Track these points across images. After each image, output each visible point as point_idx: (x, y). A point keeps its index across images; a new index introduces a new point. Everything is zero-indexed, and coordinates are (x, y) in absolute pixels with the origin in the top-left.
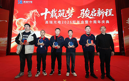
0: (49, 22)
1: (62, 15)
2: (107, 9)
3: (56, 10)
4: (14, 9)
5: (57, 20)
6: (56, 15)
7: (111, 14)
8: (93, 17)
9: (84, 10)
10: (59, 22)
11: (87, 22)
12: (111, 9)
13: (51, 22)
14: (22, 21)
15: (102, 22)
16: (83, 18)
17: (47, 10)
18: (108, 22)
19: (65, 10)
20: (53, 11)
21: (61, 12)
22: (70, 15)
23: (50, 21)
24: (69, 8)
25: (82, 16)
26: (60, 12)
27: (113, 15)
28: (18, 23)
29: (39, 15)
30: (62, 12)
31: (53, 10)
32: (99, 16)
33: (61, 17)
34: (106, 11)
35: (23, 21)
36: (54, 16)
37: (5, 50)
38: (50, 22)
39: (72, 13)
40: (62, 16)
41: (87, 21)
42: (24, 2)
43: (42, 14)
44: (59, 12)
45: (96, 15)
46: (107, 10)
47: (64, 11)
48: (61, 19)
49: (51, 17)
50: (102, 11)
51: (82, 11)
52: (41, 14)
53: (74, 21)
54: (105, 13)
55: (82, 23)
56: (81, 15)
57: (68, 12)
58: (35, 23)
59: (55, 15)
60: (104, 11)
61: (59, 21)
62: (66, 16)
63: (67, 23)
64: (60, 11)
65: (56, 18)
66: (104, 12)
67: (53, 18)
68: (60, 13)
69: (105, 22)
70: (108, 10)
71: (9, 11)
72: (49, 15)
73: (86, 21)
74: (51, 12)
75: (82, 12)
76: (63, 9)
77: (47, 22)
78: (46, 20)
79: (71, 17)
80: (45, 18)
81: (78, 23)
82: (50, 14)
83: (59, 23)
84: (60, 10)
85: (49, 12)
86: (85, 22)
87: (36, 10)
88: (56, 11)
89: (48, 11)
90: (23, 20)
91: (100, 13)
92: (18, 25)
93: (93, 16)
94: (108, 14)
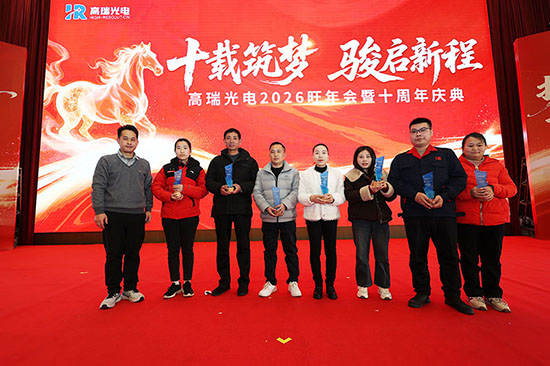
0: (204, 98)
1: (262, 67)
2: (454, 42)
3: (236, 46)
4: (50, 43)
5: (240, 90)
6: (236, 65)
7: (471, 62)
8: (393, 75)
9: (354, 44)
10: (249, 98)
11: (368, 96)
12: (473, 42)
13: (214, 99)
14: (86, 93)
15: (434, 95)
16: (351, 77)
17: (193, 44)
18: (457, 94)
19: (274, 46)
20: (223, 49)
21: (255, 54)
22: (295, 68)
23: (208, 94)
24: (291, 39)
25: (348, 73)
26: (250, 56)
27: (478, 66)
28: (66, 105)
29: (162, 68)
30: (261, 54)
31: (220, 45)
32: (421, 70)
33: (255, 74)
34: (448, 50)
35: (90, 94)
36: (226, 74)
37: (12, 222)
38: (208, 98)
39: (303, 58)
40: (261, 70)
41: (371, 92)
42: (94, 11)
43: (173, 64)
44: (246, 54)
45: (409, 66)
46: (455, 46)
47: (271, 52)
48: (255, 83)
49: (211, 77)
50: (433, 50)
51: (349, 51)
52: (168, 62)
53: (314, 94)
54: (444, 56)
55: (347, 102)
56: (343, 64)
57: (286, 52)
58: (142, 102)
59: (231, 69)
60: (441, 51)
61: (249, 93)
62: (278, 72)
63: (282, 102)
64: (252, 49)
65: (237, 80)
66: (440, 54)
67: (220, 78)
68: (253, 60)
69: (447, 95)
70: (458, 46)
71: (26, 49)
72: (202, 68)
73: (364, 92)
74: (214, 52)
75: (346, 54)
76: (266, 43)
77: (195, 99)
78: (192, 90)
79: (301, 76)
80: (188, 81)
81: (331, 101)
82: (207, 62)
83: (249, 101)
84: (252, 45)
85: (204, 55)
86: (359, 98)
87: (147, 47)
88: (235, 52)
89: (198, 52)
90: (91, 90)
91: (424, 56)
92: (69, 110)
93: (394, 72)
94: (458, 62)
